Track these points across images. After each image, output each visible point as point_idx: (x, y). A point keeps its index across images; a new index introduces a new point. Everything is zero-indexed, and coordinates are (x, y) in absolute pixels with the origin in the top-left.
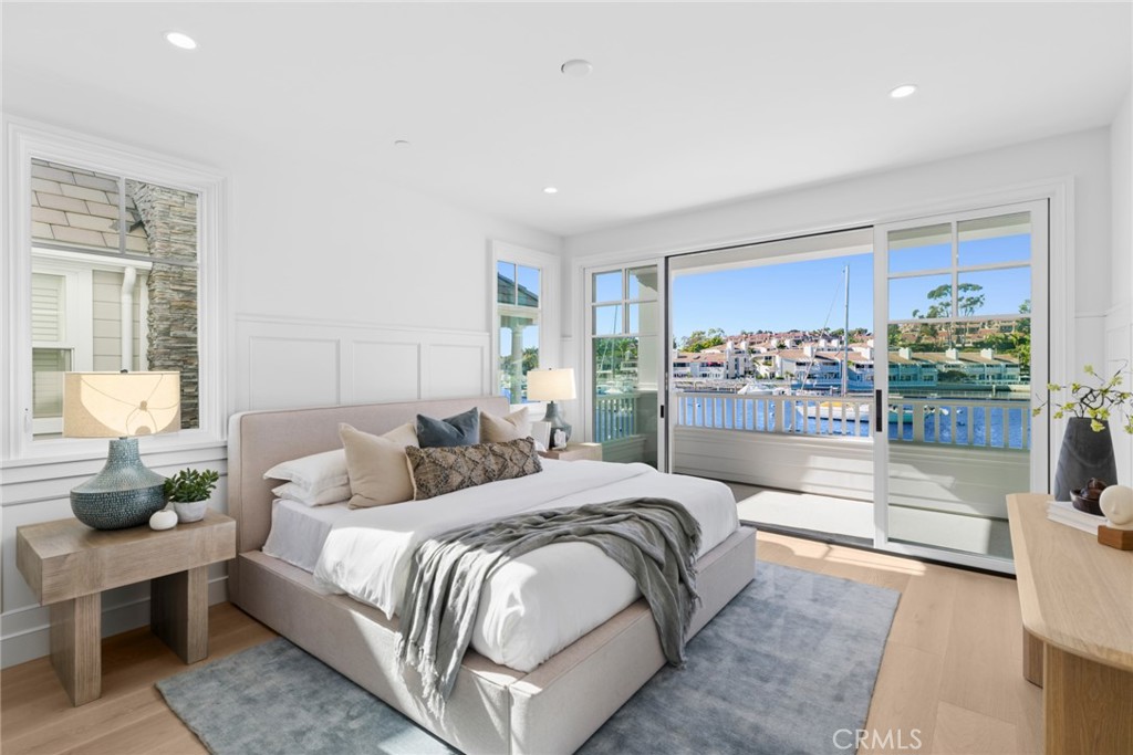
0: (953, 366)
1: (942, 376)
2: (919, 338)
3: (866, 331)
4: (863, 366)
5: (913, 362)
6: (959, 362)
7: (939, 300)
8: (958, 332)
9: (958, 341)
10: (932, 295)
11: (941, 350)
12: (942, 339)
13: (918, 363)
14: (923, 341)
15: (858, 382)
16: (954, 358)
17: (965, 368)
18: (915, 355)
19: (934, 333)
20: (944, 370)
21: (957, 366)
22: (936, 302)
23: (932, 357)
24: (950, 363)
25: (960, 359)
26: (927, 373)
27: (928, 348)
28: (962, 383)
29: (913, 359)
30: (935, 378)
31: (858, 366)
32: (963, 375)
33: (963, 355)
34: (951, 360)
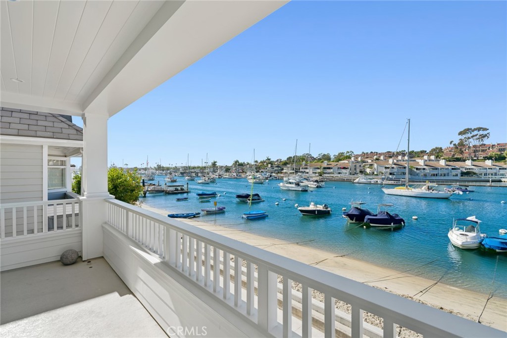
0: (469, 169)
1: (463, 174)
2: (454, 155)
3: (426, 151)
4: (420, 169)
5: (447, 167)
6: (473, 167)
7: (464, 136)
8: (475, 152)
9: (475, 156)
10: (460, 133)
11: (464, 161)
12: (466, 155)
13: (450, 168)
14: (456, 156)
15: (417, 177)
16: (470, 165)
17: (476, 170)
18: (448, 163)
19: (462, 152)
20: (464, 170)
21: (471, 169)
22: (462, 137)
23: (458, 164)
24: (468, 167)
25: (473, 165)
26: (454, 172)
27: (458, 160)
28: (474, 178)
29: (447, 165)
30: (459, 175)
31: (417, 169)
32: (475, 174)
33: (475, 163)
34: (468, 166)
